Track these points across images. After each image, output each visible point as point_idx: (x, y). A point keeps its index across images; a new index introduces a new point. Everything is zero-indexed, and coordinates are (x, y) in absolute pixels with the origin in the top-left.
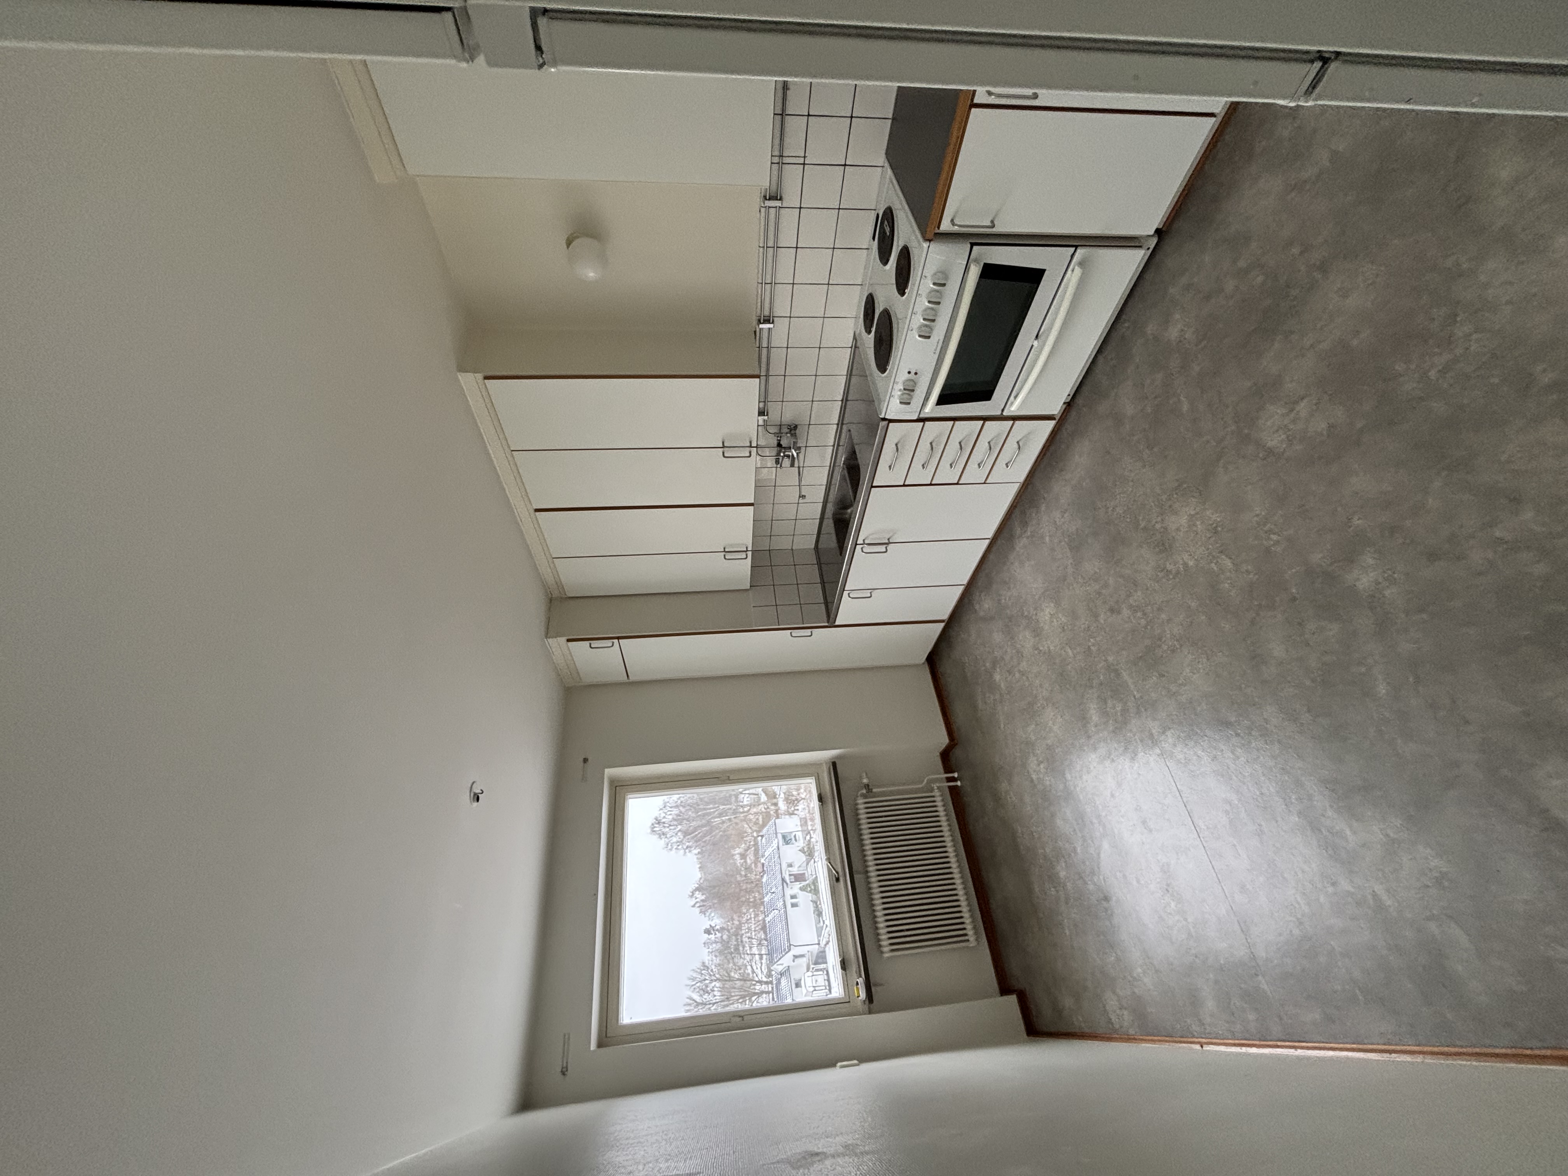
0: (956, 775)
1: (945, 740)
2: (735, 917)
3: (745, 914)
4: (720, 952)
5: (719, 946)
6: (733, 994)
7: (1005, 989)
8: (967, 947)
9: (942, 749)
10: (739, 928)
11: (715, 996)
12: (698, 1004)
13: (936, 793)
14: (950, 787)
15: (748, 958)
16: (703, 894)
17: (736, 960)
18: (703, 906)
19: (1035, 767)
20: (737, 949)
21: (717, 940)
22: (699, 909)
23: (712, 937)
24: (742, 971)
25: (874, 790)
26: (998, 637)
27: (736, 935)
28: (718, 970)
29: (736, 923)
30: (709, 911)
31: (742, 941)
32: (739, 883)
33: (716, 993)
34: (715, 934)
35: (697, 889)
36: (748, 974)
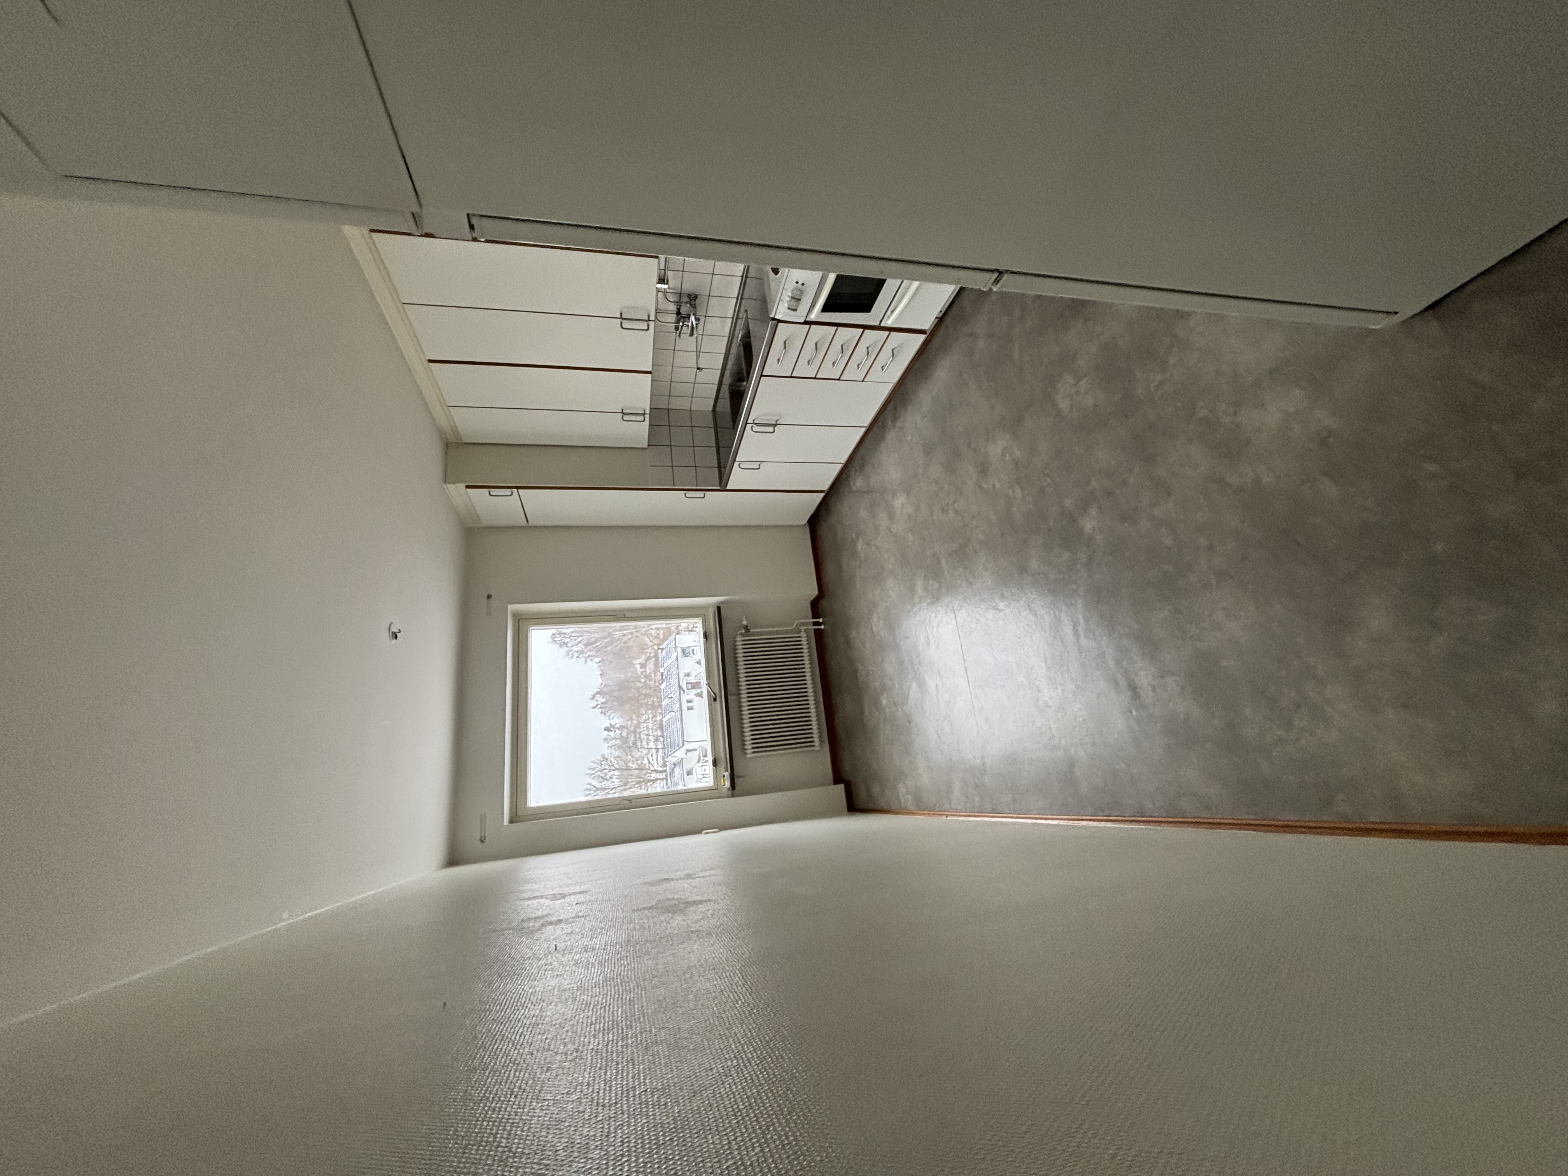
0: (821, 620)
1: (816, 592)
2: (634, 717)
3: (643, 715)
4: (618, 747)
5: (618, 742)
6: (630, 781)
7: (837, 780)
8: (813, 751)
9: (812, 598)
10: (637, 726)
11: (613, 782)
12: (598, 789)
13: (803, 634)
14: (815, 629)
15: (645, 752)
16: (603, 698)
17: (633, 754)
18: (603, 707)
19: (877, 623)
20: (635, 744)
21: (617, 737)
22: (600, 710)
23: (612, 734)
24: (639, 762)
25: (751, 630)
26: (863, 513)
27: (635, 732)
28: (617, 761)
29: (635, 722)
30: (610, 712)
31: (640, 738)
32: (638, 689)
33: (614, 780)
34: (615, 732)
35: (598, 693)
36: (645, 764)
